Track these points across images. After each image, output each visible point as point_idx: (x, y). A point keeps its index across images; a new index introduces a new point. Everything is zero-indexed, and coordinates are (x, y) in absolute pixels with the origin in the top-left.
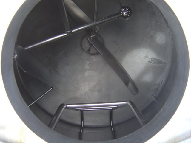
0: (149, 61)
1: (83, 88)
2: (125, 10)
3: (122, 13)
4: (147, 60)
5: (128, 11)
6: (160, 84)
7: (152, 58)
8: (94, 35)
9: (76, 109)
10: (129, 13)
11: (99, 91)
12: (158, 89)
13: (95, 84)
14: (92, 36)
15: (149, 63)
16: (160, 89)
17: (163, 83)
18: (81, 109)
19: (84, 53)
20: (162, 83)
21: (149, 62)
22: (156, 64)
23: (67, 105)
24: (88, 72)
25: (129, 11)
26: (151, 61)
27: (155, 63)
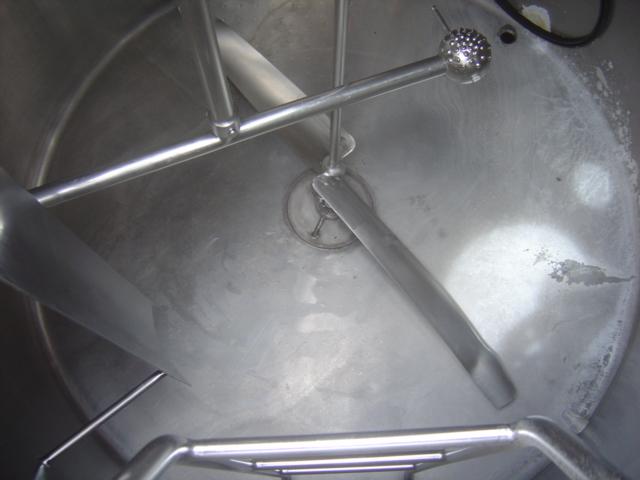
0: (552, 271)
1: (290, 383)
2: (464, 40)
3: (451, 56)
4: (546, 268)
5: (475, 43)
6: (601, 363)
7: (563, 260)
8: (334, 167)
9: (254, 469)
10: (479, 55)
11: (359, 394)
12: (592, 383)
13: (340, 366)
14: (326, 174)
15: (555, 280)
16: (601, 383)
17: (611, 360)
18: (281, 468)
19: (299, 243)
20: (606, 358)
21: (554, 276)
22: (582, 284)
23: (191, 443)
24: (312, 317)
25: (479, 46)
26: (560, 273)
27: (578, 282)
